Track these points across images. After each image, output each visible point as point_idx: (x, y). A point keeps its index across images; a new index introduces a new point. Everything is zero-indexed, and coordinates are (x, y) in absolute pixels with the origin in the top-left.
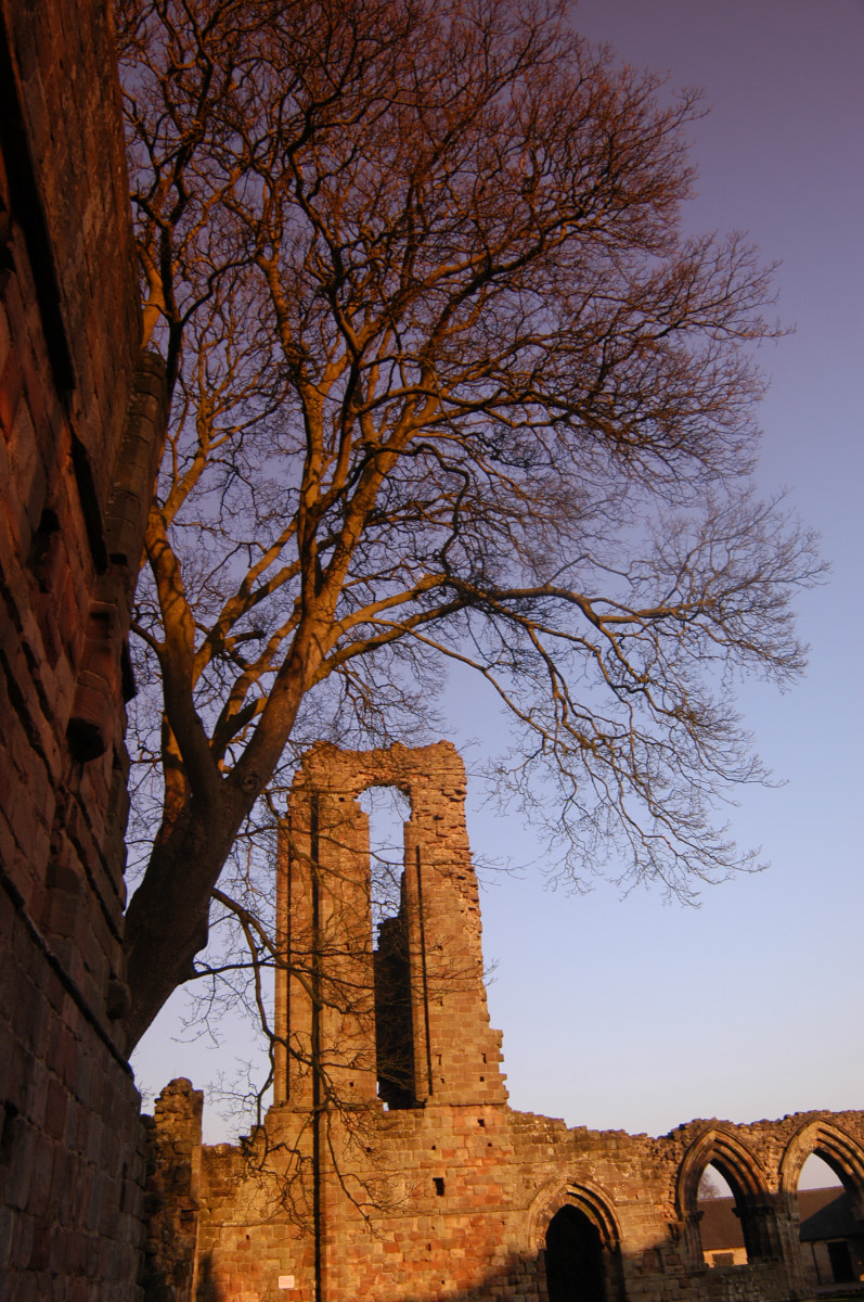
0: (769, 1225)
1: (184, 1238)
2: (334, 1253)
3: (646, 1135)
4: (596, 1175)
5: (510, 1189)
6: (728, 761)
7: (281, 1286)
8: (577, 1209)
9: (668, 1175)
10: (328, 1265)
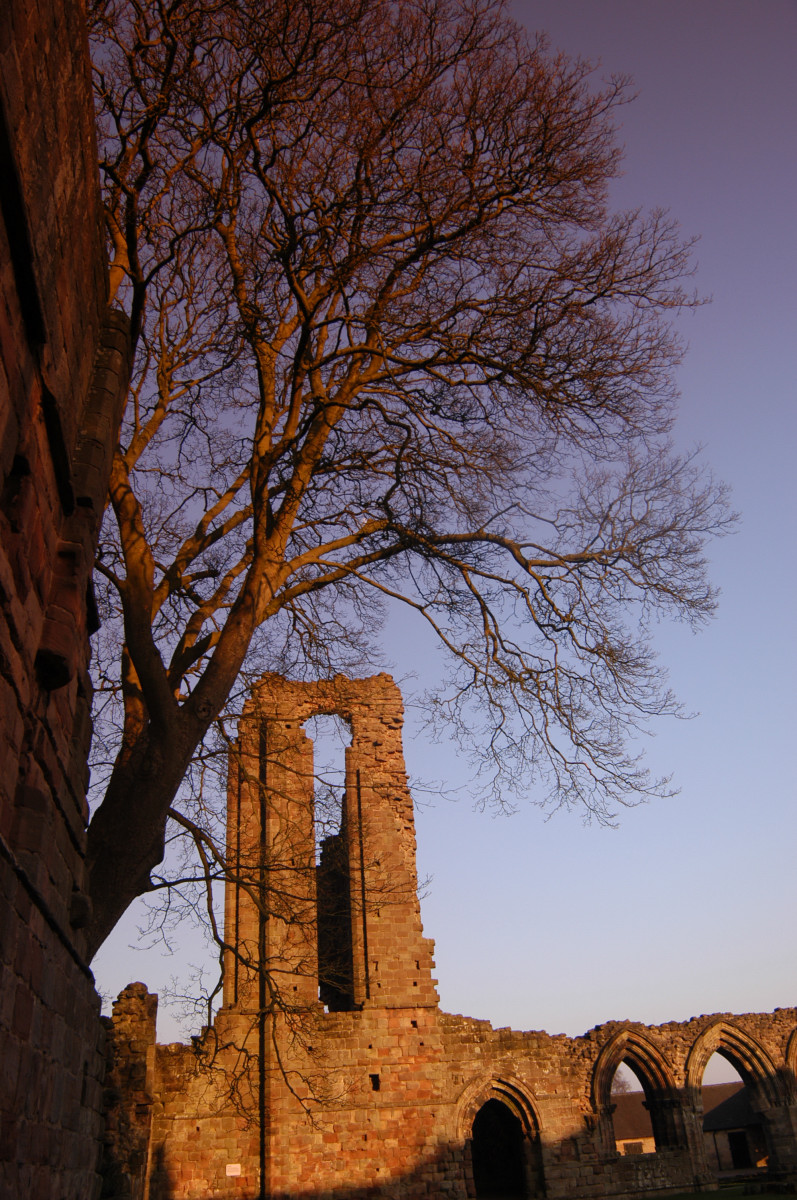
0: (676, 1117)
1: (139, 1130)
2: (277, 1143)
3: (565, 1035)
4: (519, 1071)
5: (440, 1085)
6: (644, 695)
7: (228, 1174)
8: (501, 1104)
9: (584, 1072)
10: (272, 1154)
